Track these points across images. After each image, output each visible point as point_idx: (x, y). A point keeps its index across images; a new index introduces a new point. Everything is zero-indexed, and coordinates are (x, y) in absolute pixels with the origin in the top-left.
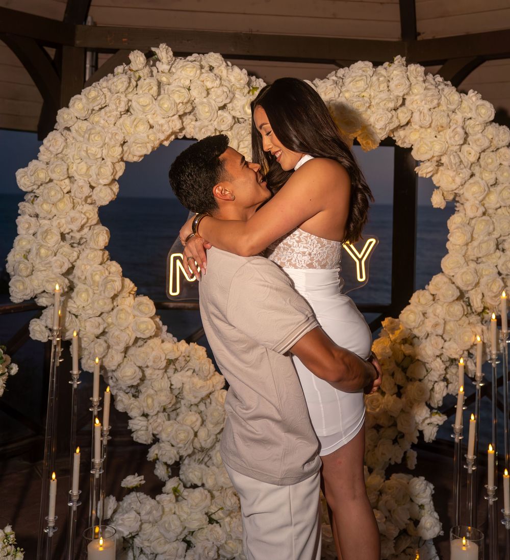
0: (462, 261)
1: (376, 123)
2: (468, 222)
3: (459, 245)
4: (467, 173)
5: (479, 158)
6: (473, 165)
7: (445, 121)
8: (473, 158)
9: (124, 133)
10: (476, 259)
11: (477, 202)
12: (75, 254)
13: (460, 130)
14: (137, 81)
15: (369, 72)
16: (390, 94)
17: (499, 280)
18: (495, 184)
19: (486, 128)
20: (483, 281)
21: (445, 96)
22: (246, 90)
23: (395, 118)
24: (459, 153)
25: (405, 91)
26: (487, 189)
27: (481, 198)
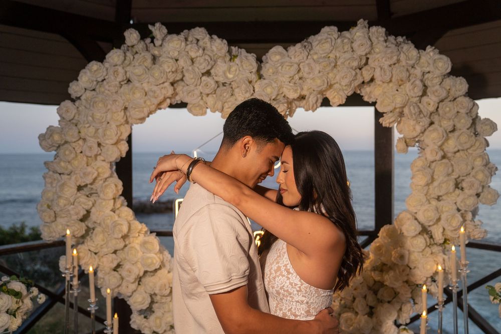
0: (424, 200)
1: (341, 80)
2: (428, 165)
3: (421, 185)
4: (426, 121)
5: (438, 107)
6: (433, 114)
7: (404, 75)
8: (432, 108)
9: (123, 100)
10: (437, 197)
11: (437, 147)
12: (90, 203)
13: (418, 83)
14: (133, 55)
15: (334, 36)
16: (354, 54)
17: (458, 215)
18: (453, 131)
19: (444, 80)
20: (443, 217)
21: (404, 52)
22: (228, 58)
23: (359, 75)
24: (419, 104)
25: (367, 51)
26: (445, 135)
27: (440, 143)
